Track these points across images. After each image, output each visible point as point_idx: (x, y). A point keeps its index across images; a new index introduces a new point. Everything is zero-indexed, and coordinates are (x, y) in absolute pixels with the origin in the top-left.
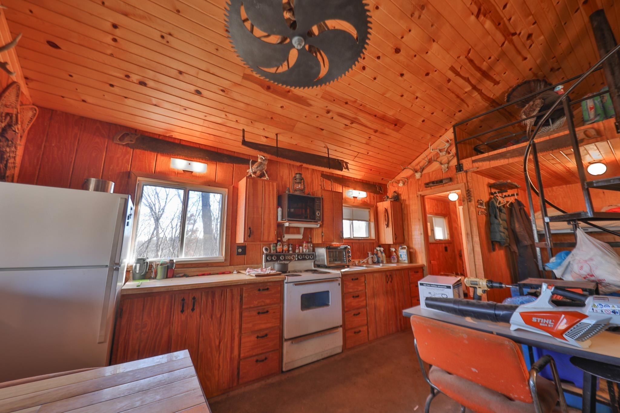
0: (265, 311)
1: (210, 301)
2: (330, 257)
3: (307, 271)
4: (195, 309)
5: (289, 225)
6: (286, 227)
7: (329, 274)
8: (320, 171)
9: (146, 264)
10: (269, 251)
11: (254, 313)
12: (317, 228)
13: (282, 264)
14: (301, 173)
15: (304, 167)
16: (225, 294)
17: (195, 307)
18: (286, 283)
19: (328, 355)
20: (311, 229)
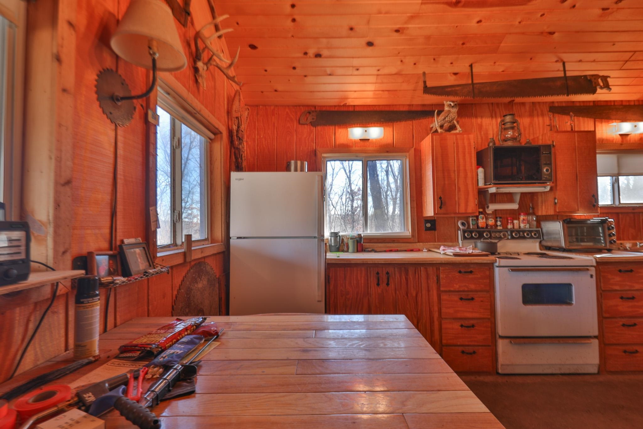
0: (469, 297)
1: (404, 277)
2: (570, 235)
3: (529, 254)
4: (390, 284)
5: (497, 191)
6: (492, 194)
7: (571, 260)
8: (546, 102)
9: (339, 237)
10: (466, 226)
11: (456, 298)
12: (544, 192)
13: (488, 243)
14: (511, 113)
15: (517, 103)
16: (419, 272)
17: (390, 283)
18: (497, 267)
19: (572, 371)
20: (533, 195)
